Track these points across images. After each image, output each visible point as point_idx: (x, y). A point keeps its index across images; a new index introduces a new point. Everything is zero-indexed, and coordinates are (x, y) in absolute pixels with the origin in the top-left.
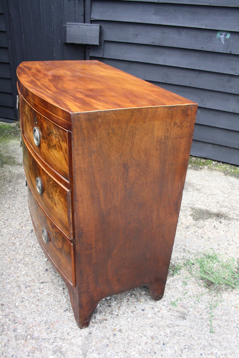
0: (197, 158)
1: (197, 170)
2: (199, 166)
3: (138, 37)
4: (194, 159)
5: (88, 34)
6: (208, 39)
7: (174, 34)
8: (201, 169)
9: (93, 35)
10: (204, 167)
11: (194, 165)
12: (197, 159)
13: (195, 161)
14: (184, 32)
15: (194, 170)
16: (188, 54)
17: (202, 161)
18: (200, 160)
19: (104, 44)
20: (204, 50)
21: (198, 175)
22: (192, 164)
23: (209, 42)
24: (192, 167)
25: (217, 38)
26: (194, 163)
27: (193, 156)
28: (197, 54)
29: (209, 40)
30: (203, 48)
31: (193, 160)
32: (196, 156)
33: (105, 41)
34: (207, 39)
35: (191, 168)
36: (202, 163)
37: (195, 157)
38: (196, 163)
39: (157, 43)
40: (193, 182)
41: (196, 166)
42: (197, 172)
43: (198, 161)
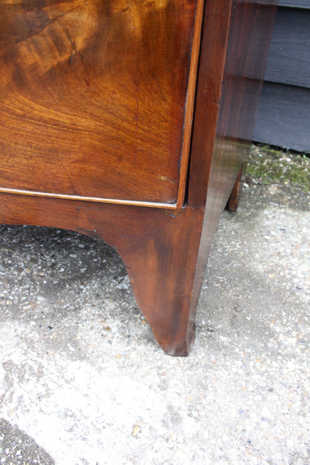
0: (299, 157)
1: (304, 208)
4: (289, 160)
11: (290, 183)
12: (300, 161)
13: (293, 167)
15: (291, 206)
22: (282, 181)
24: (281, 195)
26: (288, 175)
27: (285, 150)
31: (285, 163)
32: (296, 148)
35: (278, 200)
37: (293, 152)
38: (295, 176)
40: (296, 280)
41: (297, 191)
42: (303, 219)
43: (303, 169)
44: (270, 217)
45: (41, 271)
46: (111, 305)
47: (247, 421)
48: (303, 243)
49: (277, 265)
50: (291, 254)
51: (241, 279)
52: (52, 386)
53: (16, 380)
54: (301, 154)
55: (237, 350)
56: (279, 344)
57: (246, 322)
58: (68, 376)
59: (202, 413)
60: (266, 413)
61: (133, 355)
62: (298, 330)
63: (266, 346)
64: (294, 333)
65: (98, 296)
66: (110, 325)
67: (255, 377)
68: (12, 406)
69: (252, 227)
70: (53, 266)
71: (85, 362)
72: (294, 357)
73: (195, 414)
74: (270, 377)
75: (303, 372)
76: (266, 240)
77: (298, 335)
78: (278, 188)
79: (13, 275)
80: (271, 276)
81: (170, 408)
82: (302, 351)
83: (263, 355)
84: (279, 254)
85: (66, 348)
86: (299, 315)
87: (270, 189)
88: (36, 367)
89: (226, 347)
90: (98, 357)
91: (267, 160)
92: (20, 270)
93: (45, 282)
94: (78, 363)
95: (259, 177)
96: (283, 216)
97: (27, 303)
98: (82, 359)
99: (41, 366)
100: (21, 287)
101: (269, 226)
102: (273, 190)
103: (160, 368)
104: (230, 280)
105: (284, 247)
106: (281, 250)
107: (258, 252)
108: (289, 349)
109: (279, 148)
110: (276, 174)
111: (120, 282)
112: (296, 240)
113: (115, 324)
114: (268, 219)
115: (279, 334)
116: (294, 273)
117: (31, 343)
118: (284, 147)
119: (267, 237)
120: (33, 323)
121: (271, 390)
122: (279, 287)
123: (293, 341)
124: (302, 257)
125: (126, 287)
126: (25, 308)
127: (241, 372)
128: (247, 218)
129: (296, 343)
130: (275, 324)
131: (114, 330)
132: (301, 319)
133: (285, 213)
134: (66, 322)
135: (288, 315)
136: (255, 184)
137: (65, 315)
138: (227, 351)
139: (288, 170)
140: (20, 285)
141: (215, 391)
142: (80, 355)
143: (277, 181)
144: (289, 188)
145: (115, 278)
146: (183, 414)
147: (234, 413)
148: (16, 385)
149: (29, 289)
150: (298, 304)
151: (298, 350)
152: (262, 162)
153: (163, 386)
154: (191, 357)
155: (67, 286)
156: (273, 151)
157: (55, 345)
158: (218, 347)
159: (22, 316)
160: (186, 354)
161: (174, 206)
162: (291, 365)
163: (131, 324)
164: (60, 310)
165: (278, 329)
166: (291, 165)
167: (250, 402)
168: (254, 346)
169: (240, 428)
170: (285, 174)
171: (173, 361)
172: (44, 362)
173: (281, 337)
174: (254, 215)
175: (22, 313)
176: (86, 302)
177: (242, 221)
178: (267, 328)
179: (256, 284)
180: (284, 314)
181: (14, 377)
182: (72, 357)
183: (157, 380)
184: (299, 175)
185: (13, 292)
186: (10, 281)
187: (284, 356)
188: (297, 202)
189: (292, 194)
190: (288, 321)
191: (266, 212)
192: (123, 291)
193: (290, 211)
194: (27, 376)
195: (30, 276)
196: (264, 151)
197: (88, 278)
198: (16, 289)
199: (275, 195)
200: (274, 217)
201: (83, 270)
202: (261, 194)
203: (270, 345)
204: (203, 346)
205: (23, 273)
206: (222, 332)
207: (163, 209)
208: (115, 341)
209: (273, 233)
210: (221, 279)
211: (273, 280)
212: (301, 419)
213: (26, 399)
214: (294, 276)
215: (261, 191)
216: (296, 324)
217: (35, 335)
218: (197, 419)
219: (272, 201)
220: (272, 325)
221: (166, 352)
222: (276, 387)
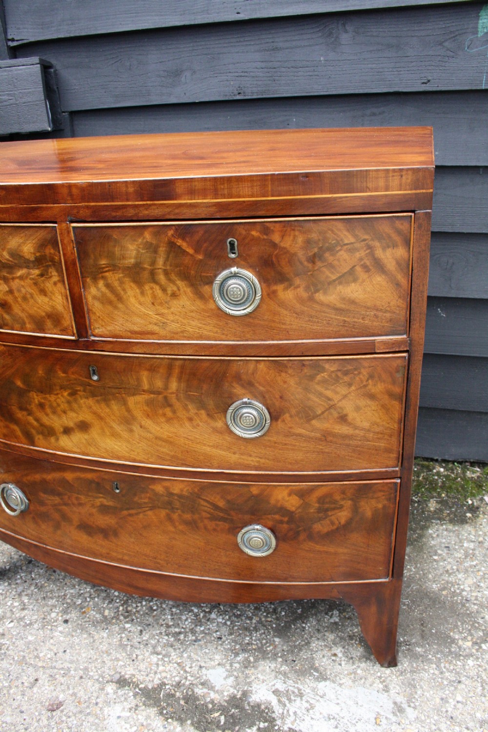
0: (450, 465)
1: (463, 521)
2: (466, 498)
3: (183, 79)
4: (442, 470)
5: (6, 98)
6: (446, 44)
7: (310, 46)
8: (474, 509)
9: (24, 100)
10: (482, 500)
11: (447, 495)
12: (452, 470)
13: (447, 477)
14: (346, 32)
15: (451, 521)
16: (374, 114)
17: (469, 474)
18: (464, 473)
19: (72, 125)
20: (435, 89)
21: (472, 545)
22: (439, 494)
23: (452, 54)
24: (441, 510)
25: (480, 35)
27: (437, 461)
28: (409, 109)
29: (448, 50)
30: (429, 81)
31: (438, 473)
32: (447, 457)
33: (74, 114)
34: (441, 44)
35: (438, 516)
36: (471, 485)
37: (444, 461)
38: (450, 488)
39: (255, 90)
40: (464, 593)
41: (454, 503)
42: (463, 533)
43: (456, 479)
44: (434, 536)
45: (266, 617)
46: (331, 637)
47: (447, 705)
48: (466, 557)
49: (448, 582)
50: (458, 570)
51: (422, 599)
52: (312, 701)
53: (287, 702)
54: (453, 462)
55: (430, 656)
56: (460, 647)
57: (432, 634)
58: (320, 693)
59: (417, 704)
60: (459, 698)
61: (359, 671)
62: (472, 635)
63: (450, 651)
64: (469, 638)
65: (318, 630)
66: (336, 652)
67: (447, 674)
68: (292, 718)
69: (421, 549)
70: (275, 610)
71: (328, 683)
72: (472, 656)
73: (412, 705)
74: (458, 673)
75: (480, 666)
76: (435, 560)
77: (472, 639)
78: (437, 502)
79: (247, 623)
80: (444, 593)
81: (395, 703)
82: (477, 650)
83: (450, 658)
84: (447, 571)
85: (311, 675)
86: (471, 623)
87: (430, 505)
88: (296, 691)
89: (422, 656)
90: (336, 676)
91: (422, 475)
92: (251, 619)
93: (274, 626)
94: (323, 684)
95: (417, 495)
96: (445, 533)
97: (268, 645)
98: (325, 679)
99: (299, 690)
100: (258, 633)
101: (435, 545)
102: (433, 505)
103: (380, 677)
104: (413, 602)
105: (450, 564)
106: (449, 567)
107: (430, 573)
108: (467, 650)
109: (432, 460)
110: (433, 486)
111: (331, 617)
112: (460, 555)
113: (339, 651)
114: (433, 538)
115: (458, 640)
116: (462, 587)
117: (285, 674)
118: (435, 458)
119: (436, 558)
120: (280, 660)
121: (460, 682)
122: (452, 602)
123: (469, 644)
124: (466, 571)
125: (337, 620)
126: (268, 649)
127: (437, 672)
128: (416, 540)
129: (472, 646)
130: (454, 632)
131: (340, 655)
132: (472, 626)
133: (446, 530)
134: (304, 655)
135: (462, 624)
136: (416, 502)
137: (301, 650)
138: (424, 659)
139: (443, 482)
140: (257, 631)
141: (422, 688)
142: (323, 677)
143: (435, 494)
144: (446, 501)
145: (326, 614)
146: (405, 706)
147: (438, 700)
148: (288, 705)
149: (264, 633)
150: (468, 614)
151: (474, 651)
152: (418, 477)
153: (386, 689)
154: (400, 667)
155: (293, 626)
156: (426, 463)
157: (302, 673)
158: (415, 657)
159: (270, 656)
160: (395, 665)
161: (387, 580)
162: (470, 662)
163: (351, 649)
164: (295, 647)
165: (457, 637)
166: (445, 476)
167: (447, 692)
168: (442, 652)
169: (444, 710)
170: (441, 487)
171: (388, 671)
172: (301, 687)
173: (460, 642)
174: (421, 536)
175: (268, 653)
176: (312, 637)
177: (412, 544)
178: (449, 637)
179: (434, 602)
180: (459, 623)
181: (284, 699)
182: (317, 679)
183: (381, 686)
184: (454, 486)
185: (254, 638)
186: (246, 629)
187: (465, 656)
188: (456, 516)
189: (451, 508)
190: (463, 629)
191: (430, 531)
192: (336, 623)
193: (450, 527)
194: (293, 698)
195: (260, 622)
196: (418, 465)
197: (306, 617)
198: (255, 635)
199: (435, 511)
200: (438, 535)
201: (299, 611)
202: (423, 512)
203: (453, 650)
204: (406, 657)
205: (254, 621)
206: (417, 644)
207: (380, 583)
208: (343, 663)
209: (439, 552)
210: (406, 601)
211: (446, 596)
212: (483, 699)
213: (298, 712)
214: (463, 590)
215: (422, 509)
216: (470, 630)
217: (284, 668)
218: (415, 708)
219: (433, 518)
220: (452, 634)
221: (382, 666)
222: (463, 679)
